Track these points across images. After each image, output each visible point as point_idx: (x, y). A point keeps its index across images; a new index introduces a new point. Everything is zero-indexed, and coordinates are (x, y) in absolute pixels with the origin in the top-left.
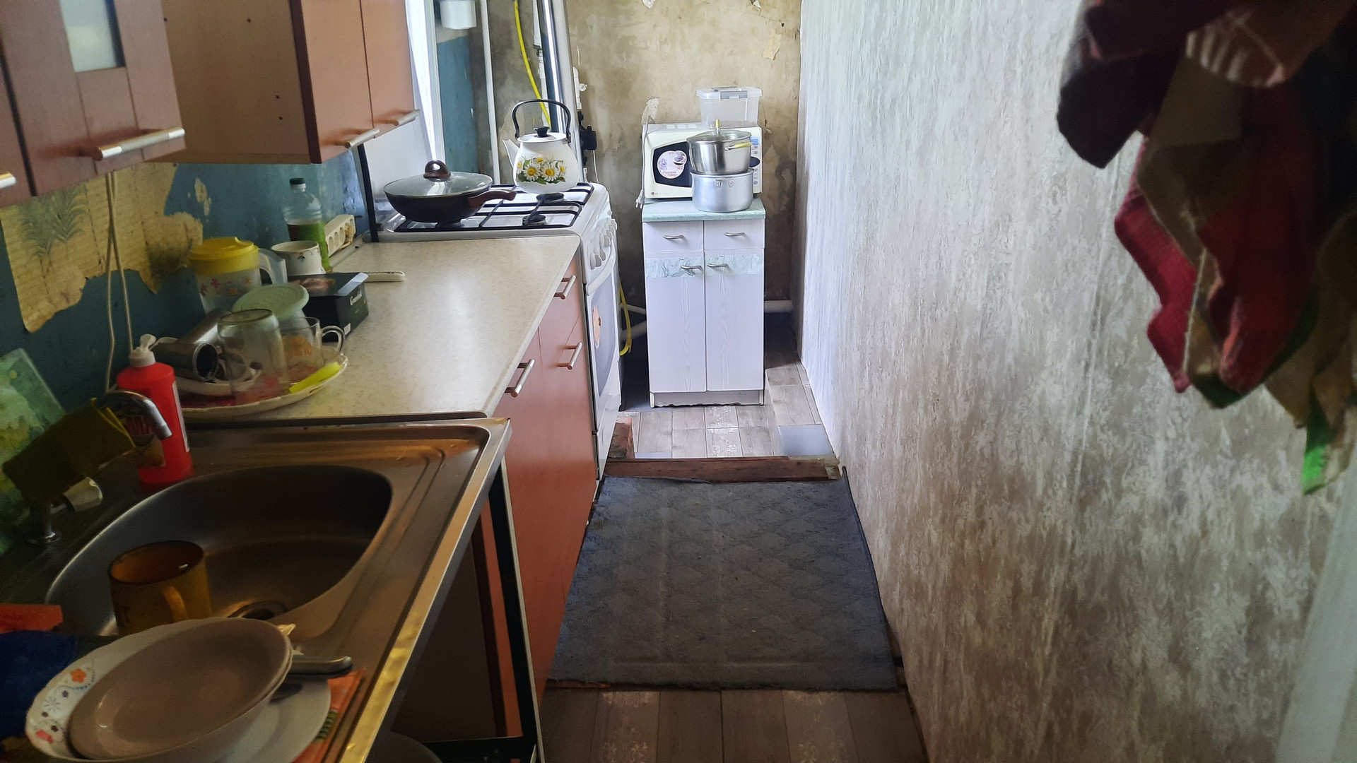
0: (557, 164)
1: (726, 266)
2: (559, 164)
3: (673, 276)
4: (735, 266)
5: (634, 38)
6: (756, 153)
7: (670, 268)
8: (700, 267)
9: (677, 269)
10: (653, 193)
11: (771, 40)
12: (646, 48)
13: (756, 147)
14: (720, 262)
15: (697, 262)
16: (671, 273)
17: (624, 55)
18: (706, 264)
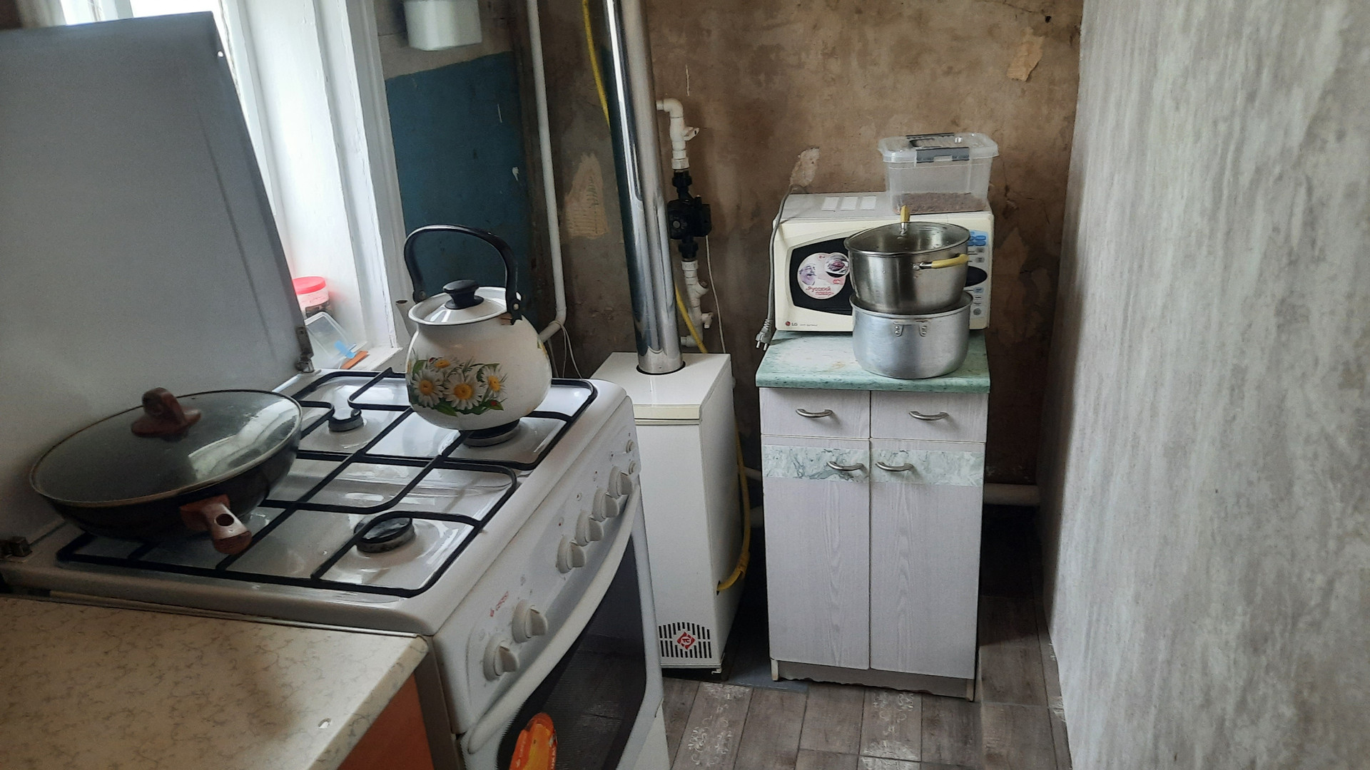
0: (480, 372)
1: (911, 468)
2: (487, 373)
3: (812, 477)
4: (927, 469)
5: (779, 48)
6: (980, 260)
7: (808, 463)
8: (862, 467)
9: (820, 467)
10: (788, 324)
11: (1024, 48)
12: (800, 66)
13: (981, 251)
14: (899, 461)
15: (856, 456)
16: (810, 471)
17: (762, 77)
18: (874, 462)
